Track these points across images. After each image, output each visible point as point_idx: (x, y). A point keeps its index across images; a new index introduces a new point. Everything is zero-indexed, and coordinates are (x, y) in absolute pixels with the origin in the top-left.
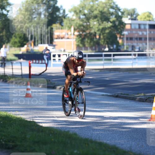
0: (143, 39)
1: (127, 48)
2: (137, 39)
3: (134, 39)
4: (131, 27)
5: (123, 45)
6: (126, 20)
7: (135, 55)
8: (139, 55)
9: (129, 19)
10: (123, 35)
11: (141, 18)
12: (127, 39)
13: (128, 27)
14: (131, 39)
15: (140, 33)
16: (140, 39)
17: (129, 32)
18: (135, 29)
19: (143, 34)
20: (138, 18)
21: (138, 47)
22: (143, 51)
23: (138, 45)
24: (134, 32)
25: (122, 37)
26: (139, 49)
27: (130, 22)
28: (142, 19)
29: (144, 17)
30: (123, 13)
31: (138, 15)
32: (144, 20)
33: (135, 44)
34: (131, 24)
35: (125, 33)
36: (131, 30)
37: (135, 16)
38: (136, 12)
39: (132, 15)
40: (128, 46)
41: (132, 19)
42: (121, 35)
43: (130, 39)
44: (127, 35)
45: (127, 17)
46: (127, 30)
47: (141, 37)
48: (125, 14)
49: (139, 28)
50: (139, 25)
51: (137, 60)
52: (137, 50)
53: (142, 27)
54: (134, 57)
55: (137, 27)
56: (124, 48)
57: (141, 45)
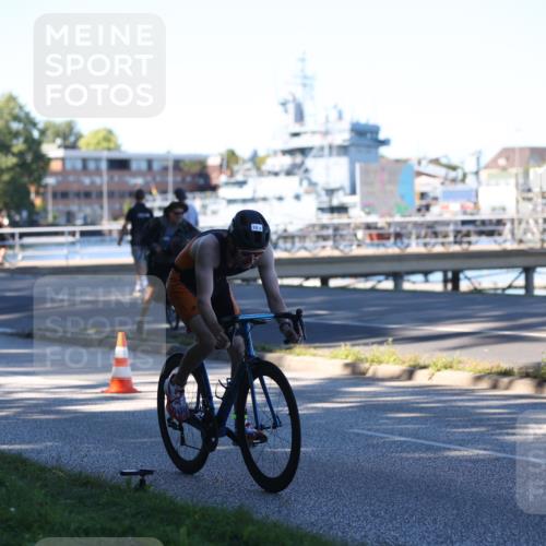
0: (94, 196)
1: (55, 218)
2: (78, 195)
3: (71, 196)
4: (64, 165)
5: (45, 210)
6: (52, 150)
7: (73, 234)
8: (83, 234)
9: (59, 147)
10: (46, 186)
11: (88, 144)
12: (55, 195)
13: (56, 166)
14: (65, 195)
15: (87, 181)
16: (87, 195)
17: (60, 178)
18: (74, 171)
19: (93, 183)
20: (82, 143)
21: (82, 215)
22: (93, 224)
23: (82, 210)
24: (71, 178)
25: (42, 190)
26: (85, 218)
27: (61, 153)
28: (92, 147)
29: (95, 141)
30: (43, 132)
31: (79, 137)
32: (95, 150)
33: (74, 208)
34: (63, 160)
35: (50, 181)
36: (64, 173)
37: (72, 139)
38: (75, 130)
39: (65, 137)
40: (57, 214)
41: (66, 147)
42: (39, 185)
43: (62, 195)
44: (53, 187)
45: (54, 141)
46: (55, 174)
47: (88, 189)
48: (49, 133)
49: (85, 167)
50: (85, 161)
51: (78, 247)
52: (79, 222)
53: (92, 166)
54: (70, 239)
55: (79, 165)
56: (46, 217)
57: (88, 210)
